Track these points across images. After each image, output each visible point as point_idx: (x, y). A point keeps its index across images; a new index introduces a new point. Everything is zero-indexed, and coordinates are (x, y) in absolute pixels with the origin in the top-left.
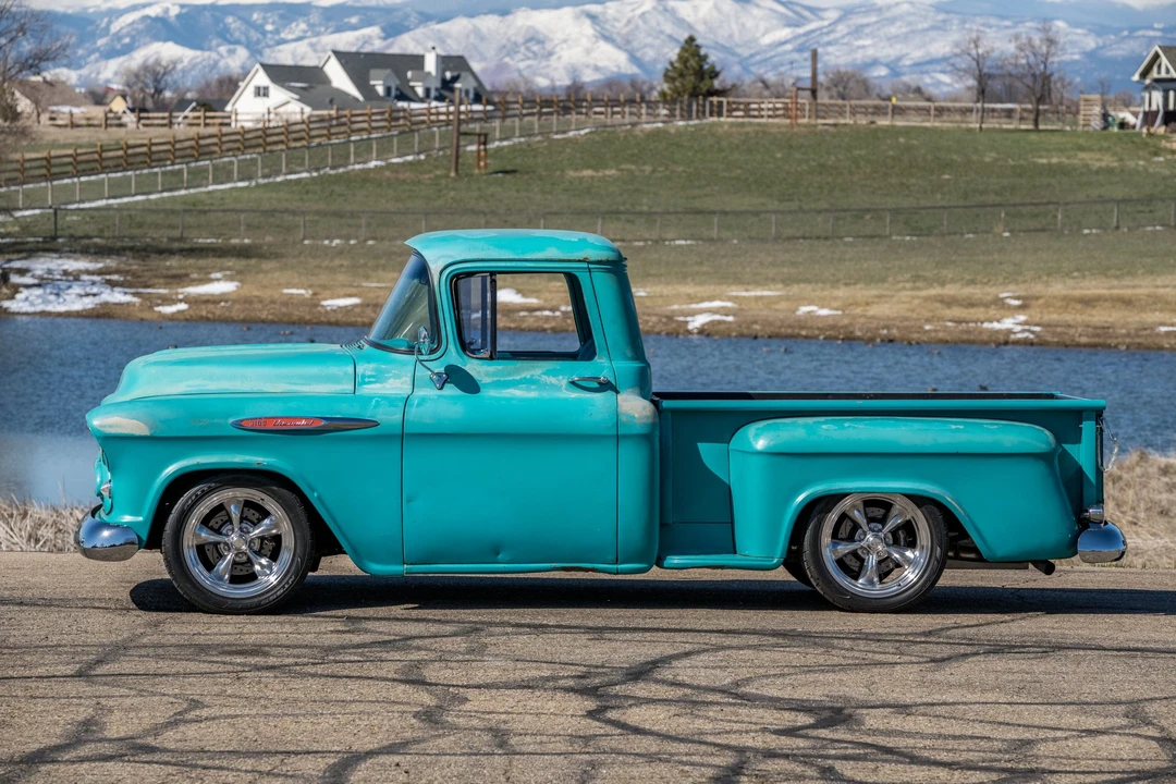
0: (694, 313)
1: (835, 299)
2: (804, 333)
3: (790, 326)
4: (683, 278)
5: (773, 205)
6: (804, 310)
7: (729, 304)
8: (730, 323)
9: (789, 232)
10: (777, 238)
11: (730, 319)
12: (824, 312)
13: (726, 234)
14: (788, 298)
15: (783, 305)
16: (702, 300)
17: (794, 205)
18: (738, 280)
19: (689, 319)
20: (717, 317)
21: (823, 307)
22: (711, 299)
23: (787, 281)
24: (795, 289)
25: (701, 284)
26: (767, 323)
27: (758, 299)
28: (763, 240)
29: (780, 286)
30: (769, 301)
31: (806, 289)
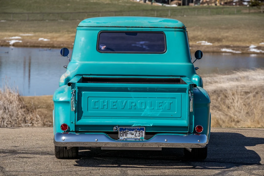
0: (11, 40)
1: (48, 36)
2: (41, 45)
3: (37, 43)
4: (6, 30)
5: (25, 11)
6: (40, 39)
7: (20, 38)
8: (21, 43)
9: (31, 18)
10: (28, 20)
11: (21, 41)
12: (46, 40)
13: (14, 19)
14: (35, 36)
15: (34, 38)
16: (13, 36)
17: (31, 12)
18: (21, 31)
19: (10, 41)
20: (17, 41)
21: (45, 38)
22: (15, 36)
23: (35, 32)
24: (37, 34)
25: (11, 32)
26: (31, 43)
27: (28, 36)
28: (24, 21)
29: (33, 33)
30: (31, 37)
31: (40, 34)
